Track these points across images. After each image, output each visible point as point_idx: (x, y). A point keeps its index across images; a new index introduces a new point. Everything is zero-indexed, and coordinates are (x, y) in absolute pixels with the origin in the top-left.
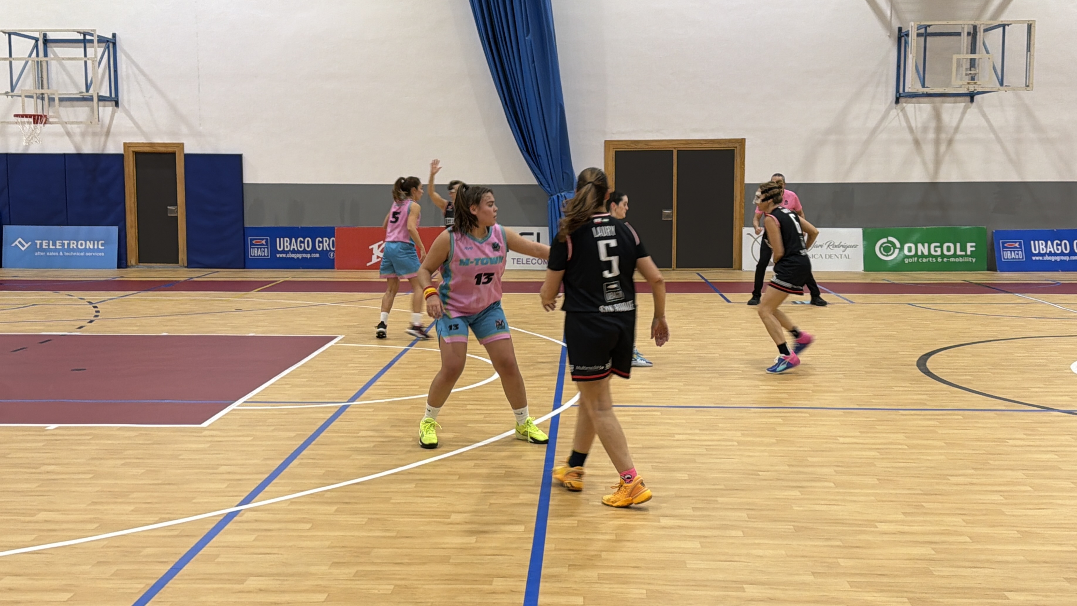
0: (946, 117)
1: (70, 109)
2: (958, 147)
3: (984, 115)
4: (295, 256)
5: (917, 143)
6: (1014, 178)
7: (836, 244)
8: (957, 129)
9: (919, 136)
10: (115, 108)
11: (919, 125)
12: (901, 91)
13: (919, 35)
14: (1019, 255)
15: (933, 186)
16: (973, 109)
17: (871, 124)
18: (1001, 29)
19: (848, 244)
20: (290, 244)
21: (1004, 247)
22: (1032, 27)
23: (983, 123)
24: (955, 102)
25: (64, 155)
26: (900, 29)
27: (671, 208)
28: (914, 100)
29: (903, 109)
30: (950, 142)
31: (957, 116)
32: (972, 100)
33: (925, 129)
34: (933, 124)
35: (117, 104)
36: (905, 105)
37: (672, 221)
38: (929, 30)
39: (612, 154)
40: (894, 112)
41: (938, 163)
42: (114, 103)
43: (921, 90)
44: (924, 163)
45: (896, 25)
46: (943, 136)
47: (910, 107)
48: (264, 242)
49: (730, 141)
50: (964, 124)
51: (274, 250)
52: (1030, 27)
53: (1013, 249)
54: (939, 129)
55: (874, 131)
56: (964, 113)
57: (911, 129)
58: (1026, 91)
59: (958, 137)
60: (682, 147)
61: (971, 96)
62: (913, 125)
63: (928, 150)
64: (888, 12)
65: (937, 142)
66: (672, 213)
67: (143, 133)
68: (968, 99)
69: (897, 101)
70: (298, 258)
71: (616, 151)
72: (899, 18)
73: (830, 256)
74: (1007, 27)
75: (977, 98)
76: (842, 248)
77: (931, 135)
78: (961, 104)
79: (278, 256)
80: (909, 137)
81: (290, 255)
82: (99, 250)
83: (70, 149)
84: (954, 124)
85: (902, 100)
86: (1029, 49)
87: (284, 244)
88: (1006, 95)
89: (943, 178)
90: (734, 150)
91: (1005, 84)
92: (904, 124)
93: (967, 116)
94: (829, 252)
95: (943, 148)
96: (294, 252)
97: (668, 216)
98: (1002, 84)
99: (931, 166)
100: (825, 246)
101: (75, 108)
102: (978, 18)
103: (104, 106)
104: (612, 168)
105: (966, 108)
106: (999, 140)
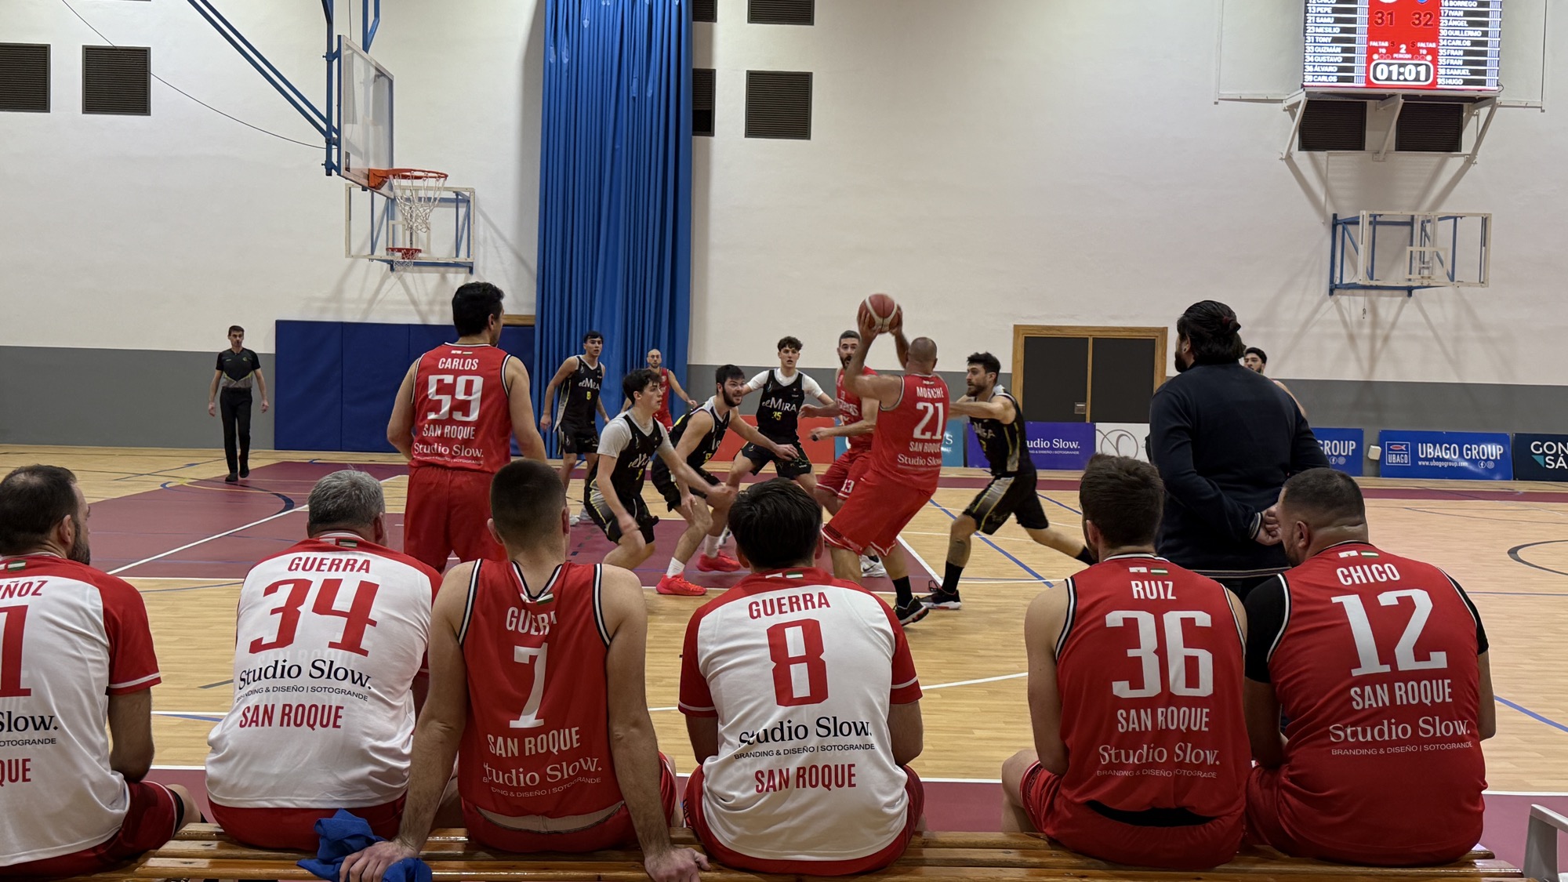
0: (1382, 312)
2: (1396, 345)
3: (1422, 310)
5: (1352, 338)
6: (1453, 379)
8: (1393, 325)
9: (1354, 331)
11: (1354, 319)
12: (1337, 282)
13: (1370, 223)
15: (1368, 385)
16: (1411, 304)
17: (1303, 316)
18: (1452, 220)
22: (1488, 221)
23: (1420, 318)
24: (1392, 296)
25: (409, 326)
26: (1335, 216)
27: (1084, 401)
28: (1349, 291)
29: (1337, 302)
30: (1386, 339)
31: (1394, 311)
32: (1410, 295)
33: (1360, 324)
34: (1368, 318)
35: (471, 271)
36: (1339, 296)
37: (1085, 415)
38: (1378, 219)
39: (1021, 341)
40: (1330, 302)
41: (1373, 359)
42: (468, 270)
44: (1359, 360)
45: (1330, 211)
46: (1379, 332)
47: (1345, 299)
49: (1150, 330)
50: (1401, 319)
52: (1485, 221)
54: (1375, 324)
55: (1307, 323)
56: (1401, 308)
57: (1345, 323)
58: (1480, 288)
59: (1395, 333)
60: (1098, 335)
61: (1410, 290)
62: (1348, 319)
63: (1364, 346)
64: (1322, 198)
65: (1373, 338)
66: (1086, 407)
68: (1406, 293)
69: (1331, 292)
71: (1025, 337)
72: (1334, 204)
74: (1458, 219)
75: (1415, 292)
77: (1366, 331)
78: (1398, 298)
80: (1343, 332)
83: (415, 320)
84: (1391, 318)
85: (1336, 292)
86: (1484, 241)
88: (1449, 291)
89: (1379, 377)
90: (1154, 340)
91: (1456, 279)
92: (1337, 317)
93: (1405, 311)
95: (1379, 344)
97: (1081, 409)
98: (1452, 279)
99: (1366, 365)
102: (1417, 207)
103: (456, 273)
104: (1021, 356)
105: (1403, 303)
106: (1437, 337)
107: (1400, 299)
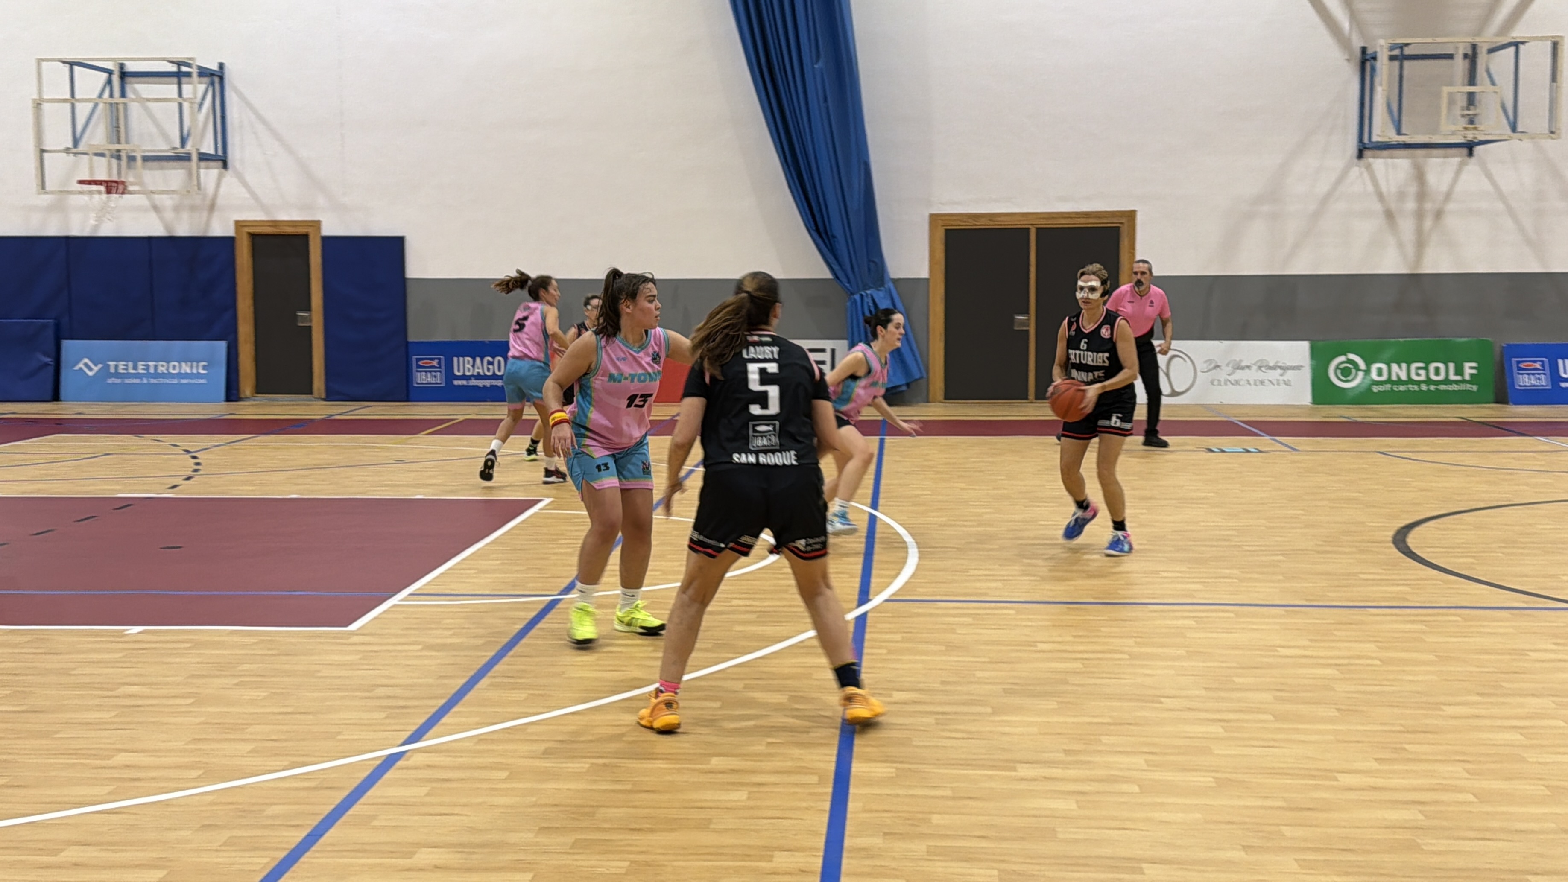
0: (1432, 179)
1: (158, 173)
2: (1451, 221)
3: (1489, 176)
4: (480, 383)
5: (1390, 215)
6: (1533, 267)
7: (1271, 364)
8: (1448, 196)
9: (1393, 206)
10: (223, 170)
11: (1393, 189)
12: (1366, 140)
13: (1392, 58)
14: (1542, 381)
15: (1414, 279)
16: (1472, 167)
17: (1323, 188)
18: (1512, 49)
19: (1289, 364)
20: (473, 366)
21: (1520, 369)
22: (1559, 47)
23: (1487, 186)
24: (1445, 157)
25: (150, 239)
26: (1364, 50)
27: (1026, 312)
28: (1385, 153)
29: (1369, 167)
30: (1439, 215)
31: (1448, 177)
32: (1471, 154)
33: (1401, 195)
34: (1413, 189)
35: (225, 165)
36: (1371, 160)
37: (1027, 331)
38: (1407, 51)
39: (940, 234)
40: (1355, 171)
41: (1421, 244)
42: (220, 164)
43: (1394, 138)
44: (1400, 245)
45: (1357, 43)
46: (1428, 206)
47: (1379, 163)
48: (435, 363)
49: (1113, 214)
50: (1459, 188)
51: (450, 375)
52: (1555, 46)
53: (1532, 372)
54: (1422, 196)
55: (1326, 200)
56: (1458, 172)
57: (1381, 196)
58: (1550, 141)
59: (1451, 206)
60: (1044, 223)
61: (1469, 147)
62: (1384, 189)
63: (1407, 226)
64: (1346, 25)
65: (1420, 215)
66: (1028, 320)
67: (263, 208)
68: (1465, 151)
69: (1360, 155)
70: (484, 386)
71: (947, 230)
72: (1362, 33)
73: (1262, 382)
74: (1521, 47)
75: (1478, 149)
76: (1279, 371)
77: (1411, 205)
78: (1454, 160)
79: (456, 383)
80: (1378, 207)
81: (473, 382)
82: (199, 376)
83: (158, 231)
84: (1444, 188)
85: (1367, 153)
86: (1554, 78)
87: (465, 366)
88: (1521, 146)
89: (1428, 268)
90: (1118, 228)
91: (1520, 128)
92: (1370, 188)
93: (1464, 176)
94: (1260, 375)
95: (1428, 223)
96: (479, 377)
97: (1023, 323)
98: (1514, 129)
99: (1410, 250)
100: (1254, 368)
101: (167, 172)
102: (1479, 32)
103: (207, 168)
104: (940, 255)
105: (1461, 165)
106: (1511, 212)
107: (1457, 160)
